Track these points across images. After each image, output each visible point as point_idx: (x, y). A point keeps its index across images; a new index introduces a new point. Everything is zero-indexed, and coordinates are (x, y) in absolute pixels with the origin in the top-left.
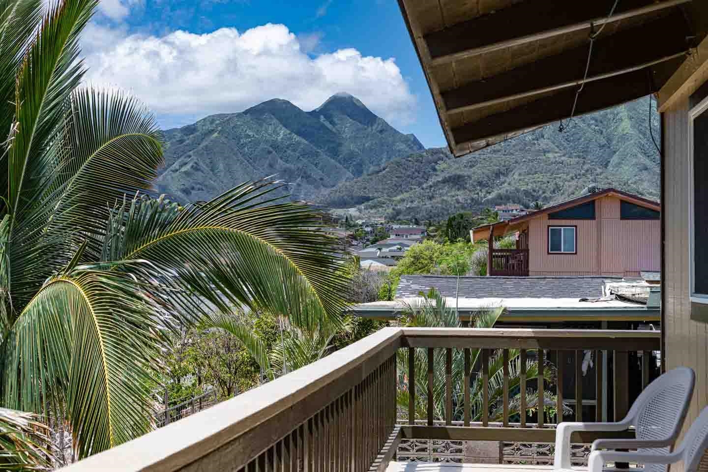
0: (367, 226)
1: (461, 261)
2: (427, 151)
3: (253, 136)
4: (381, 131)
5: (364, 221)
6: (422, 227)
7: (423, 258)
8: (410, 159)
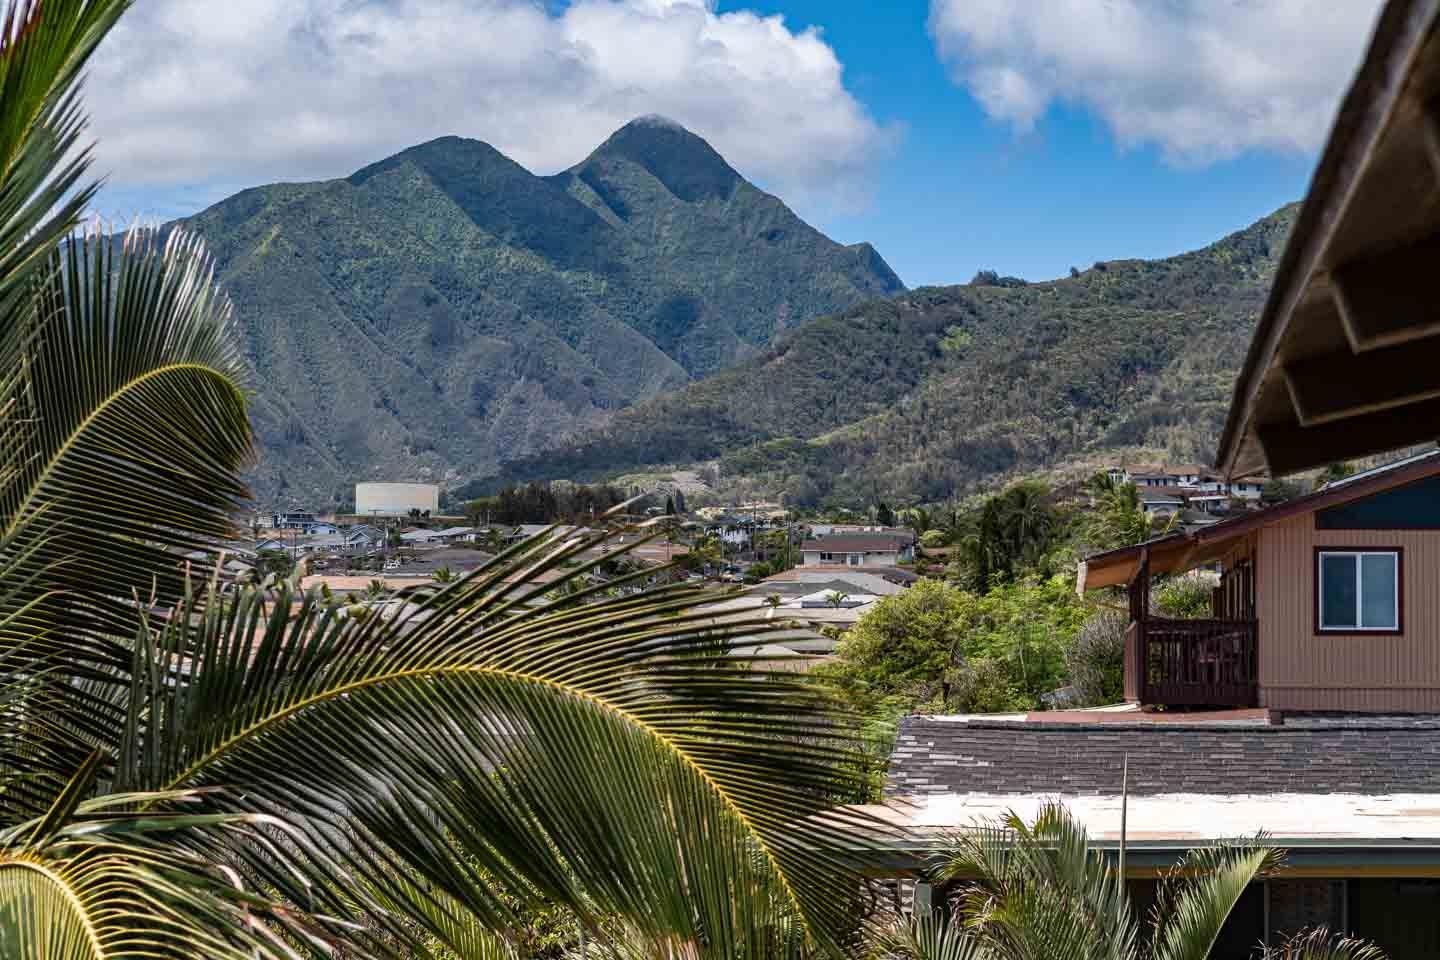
0: (732, 528)
1: (1035, 646)
2: (913, 296)
3: (380, 249)
4: (771, 236)
5: (720, 512)
6: (900, 531)
7: (916, 633)
8: (860, 320)
